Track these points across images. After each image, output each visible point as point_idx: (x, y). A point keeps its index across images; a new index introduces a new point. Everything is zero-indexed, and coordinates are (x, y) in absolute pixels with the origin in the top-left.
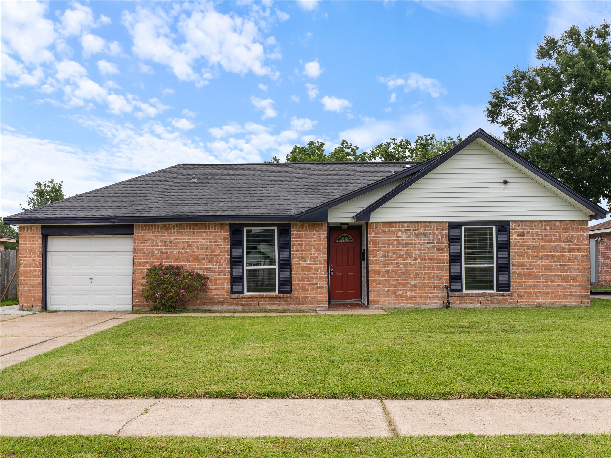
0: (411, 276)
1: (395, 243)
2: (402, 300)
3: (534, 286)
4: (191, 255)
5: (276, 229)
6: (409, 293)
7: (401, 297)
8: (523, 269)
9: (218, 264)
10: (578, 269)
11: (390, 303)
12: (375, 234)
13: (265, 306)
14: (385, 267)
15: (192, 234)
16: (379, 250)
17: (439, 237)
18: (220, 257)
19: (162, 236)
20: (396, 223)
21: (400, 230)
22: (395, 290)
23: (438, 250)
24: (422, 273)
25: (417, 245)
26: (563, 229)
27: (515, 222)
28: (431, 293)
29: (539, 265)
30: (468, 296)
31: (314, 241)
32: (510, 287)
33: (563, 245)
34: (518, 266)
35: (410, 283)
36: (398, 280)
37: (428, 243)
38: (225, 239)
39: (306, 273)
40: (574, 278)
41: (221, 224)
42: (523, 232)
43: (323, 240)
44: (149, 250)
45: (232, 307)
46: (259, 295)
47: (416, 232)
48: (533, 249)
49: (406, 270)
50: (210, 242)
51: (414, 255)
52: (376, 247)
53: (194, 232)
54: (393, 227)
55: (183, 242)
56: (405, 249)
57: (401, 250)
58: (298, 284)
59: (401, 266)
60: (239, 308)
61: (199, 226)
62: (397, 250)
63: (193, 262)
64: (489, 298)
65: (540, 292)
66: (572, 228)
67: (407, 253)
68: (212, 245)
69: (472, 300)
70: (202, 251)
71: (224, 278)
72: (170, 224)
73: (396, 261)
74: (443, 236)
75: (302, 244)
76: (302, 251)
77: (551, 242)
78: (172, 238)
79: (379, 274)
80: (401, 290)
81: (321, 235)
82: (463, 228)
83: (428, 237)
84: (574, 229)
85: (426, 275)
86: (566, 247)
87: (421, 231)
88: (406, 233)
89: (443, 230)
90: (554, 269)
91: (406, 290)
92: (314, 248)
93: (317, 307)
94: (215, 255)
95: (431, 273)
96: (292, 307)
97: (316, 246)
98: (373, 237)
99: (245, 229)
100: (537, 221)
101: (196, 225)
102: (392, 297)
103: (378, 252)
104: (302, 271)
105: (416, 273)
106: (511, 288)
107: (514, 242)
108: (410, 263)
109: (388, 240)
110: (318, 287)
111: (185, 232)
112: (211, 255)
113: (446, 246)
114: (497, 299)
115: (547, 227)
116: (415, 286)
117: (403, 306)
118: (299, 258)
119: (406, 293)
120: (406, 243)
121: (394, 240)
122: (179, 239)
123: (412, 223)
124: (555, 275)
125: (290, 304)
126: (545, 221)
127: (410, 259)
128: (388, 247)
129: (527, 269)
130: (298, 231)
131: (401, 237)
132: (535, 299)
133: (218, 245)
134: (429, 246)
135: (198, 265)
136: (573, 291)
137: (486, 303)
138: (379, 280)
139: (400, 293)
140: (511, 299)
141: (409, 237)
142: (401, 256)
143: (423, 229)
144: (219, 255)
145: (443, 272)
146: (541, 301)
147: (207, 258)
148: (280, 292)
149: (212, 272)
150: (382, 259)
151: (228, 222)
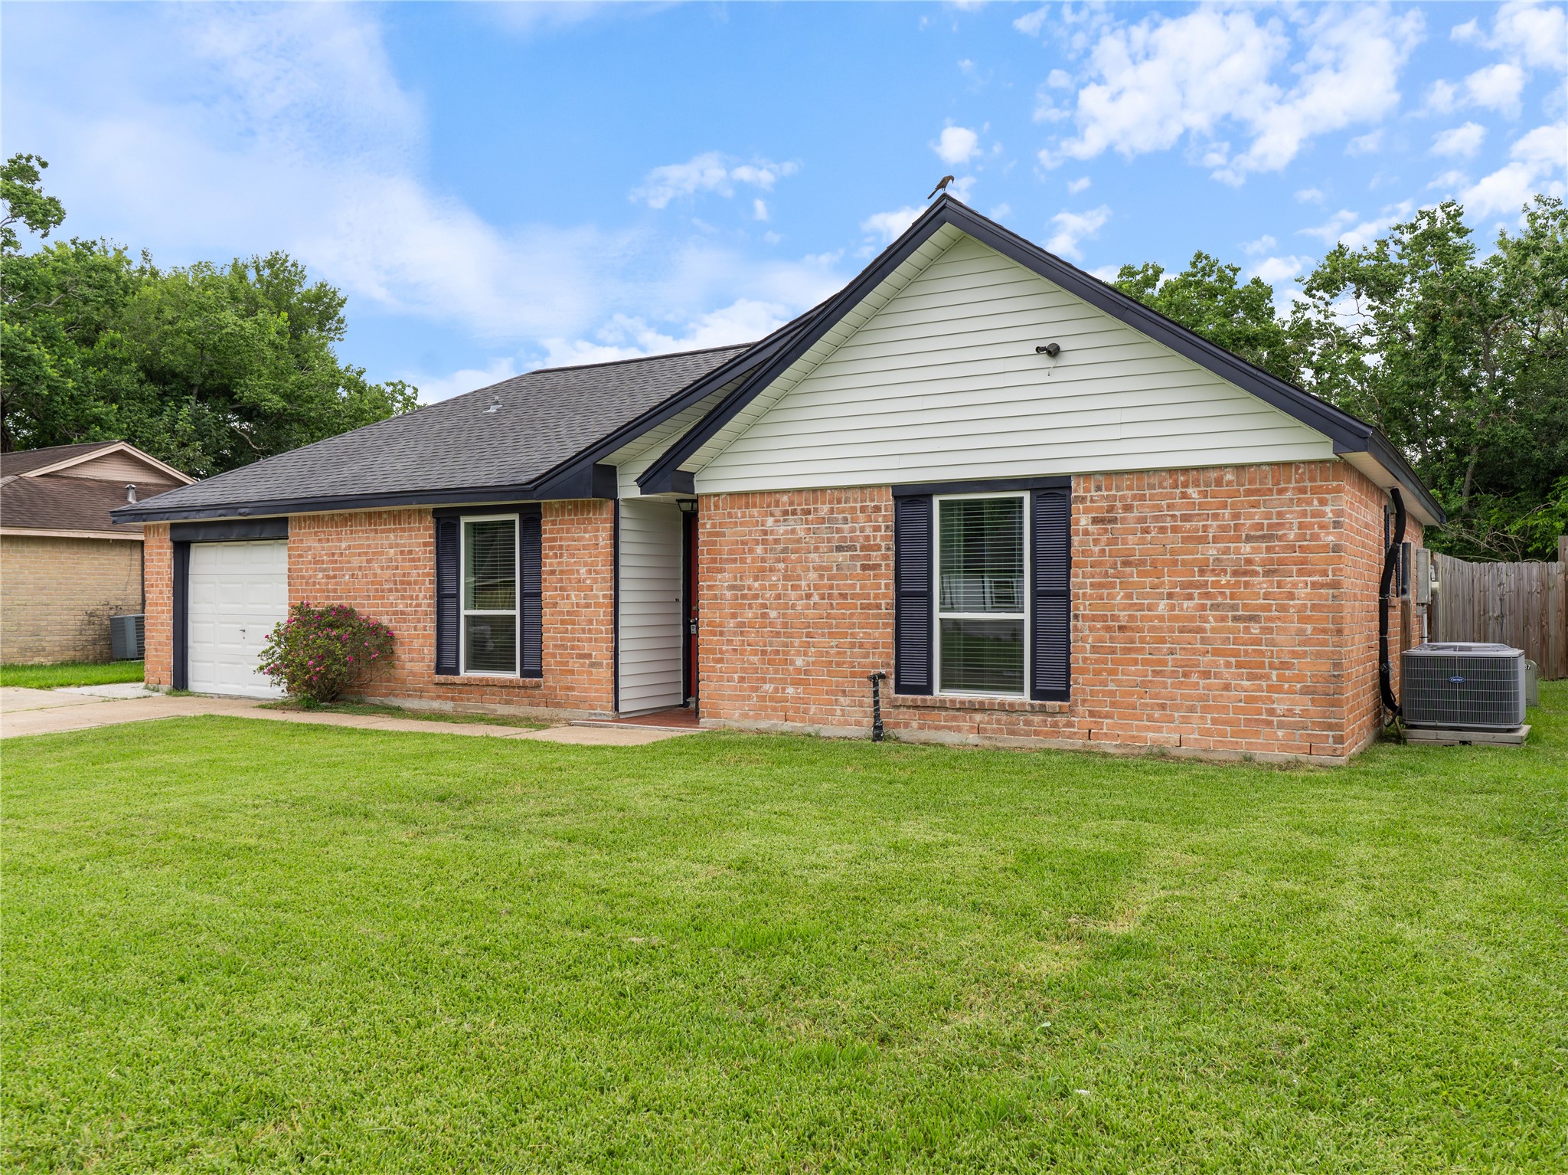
0: (797, 642)
1: (759, 549)
2: (774, 709)
3: (1144, 685)
4: (373, 583)
5: (515, 517)
6: (790, 690)
7: (772, 699)
8: (1108, 629)
9: (414, 602)
10: (1301, 632)
11: (745, 716)
12: (714, 526)
13: (493, 706)
14: (734, 616)
15: (372, 535)
16: (721, 571)
17: (868, 532)
18: (417, 588)
19: (328, 540)
20: (762, 493)
21: (772, 515)
22: (758, 679)
23: (864, 567)
24: (823, 635)
25: (812, 556)
26: (1249, 493)
27: (1087, 475)
28: (844, 692)
29: (1161, 618)
30: (942, 706)
31: (585, 547)
32: (1068, 686)
33: (1246, 548)
34: (1094, 618)
35: (792, 663)
36: (764, 653)
37: (839, 549)
38: (425, 544)
39: (569, 627)
40: (1284, 666)
41: (420, 511)
42: (1111, 509)
43: (602, 543)
44: (311, 573)
45: (436, 705)
46: (481, 680)
47: (810, 517)
48: (1142, 563)
49: (785, 625)
50: (402, 552)
51: (803, 583)
52: (714, 561)
53: (376, 531)
54: (754, 506)
55: (359, 555)
56: (782, 565)
57: (772, 570)
58: (554, 656)
59: (773, 614)
60: (448, 706)
61: (385, 516)
62: (763, 570)
63: (375, 598)
64: (1004, 717)
65: (1163, 707)
66: (1281, 492)
67: (786, 578)
68: (404, 560)
69: (954, 719)
70: (389, 572)
71: (424, 636)
72: (341, 515)
73: (760, 601)
74: (877, 529)
75: (561, 556)
76: (562, 572)
77: (1203, 540)
78: (344, 545)
79: (722, 634)
80: (772, 680)
81: (598, 531)
82: (936, 501)
83: (838, 531)
84: (1289, 495)
85: (834, 642)
86: (1257, 558)
87: (822, 514)
88: (785, 520)
89: (877, 509)
90: (1213, 630)
91: (784, 681)
92: (585, 564)
93: (591, 714)
94: (409, 583)
95: (845, 635)
96: (542, 711)
97: (589, 560)
98: (710, 534)
99: (464, 520)
100: (1156, 471)
101: (380, 514)
102: (749, 698)
103: (719, 576)
104: (563, 622)
105: (808, 635)
106: (1073, 686)
107: (1081, 543)
108: (793, 607)
109: (743, 543)
110: (592, 665)
111: (362, 531)
112: (402, 583)
113: (885, 558)
114: (1027, 723)
115: (1190, 491)
116: (806, 672)
117: (776, 725)
118: (556, 589)
119: (784, 689)
120: (785, 550)
121: (757, 542)
122: (355, 547)
123: (800, 491)
124: (1217, 652)
125: (538, 705)
126: (1185, 470)
127: (793, 594)
128: (743, 561)
129: (1121, 628)
130: (554, 523)
131: (772, 533)
132: (1148, 729)
133: (413, 560)
134: (840, 557)
135: (383, 605)
136: (1280, 708)
137: (994, 731)
138: (721, 652)
139: (768, 687)
140: (1070, 724)
141: (793, 531)
142: (773, 587)
143: (826, 508)
144: (416, 583)
145: (877, 633)
146: (1166, 736)
147: (397, 590)
148: (524, 674)
149: (405, 621)
150: (728, 594)
151: (431, 506)
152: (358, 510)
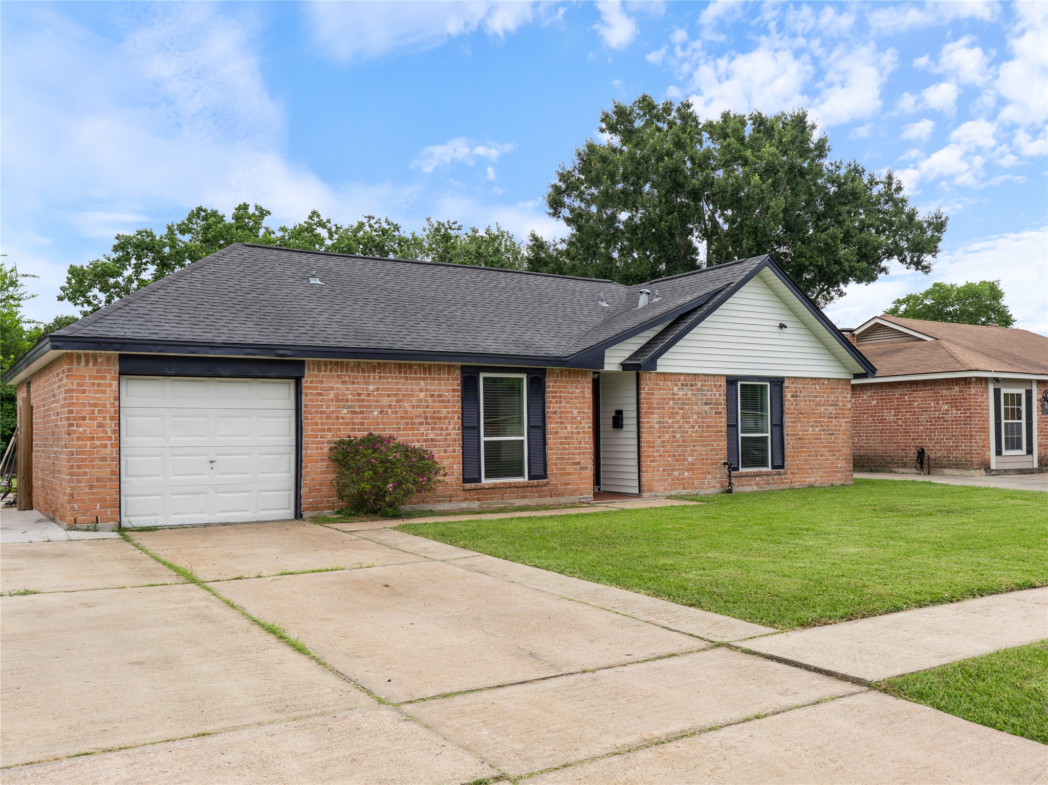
0: (689, 449)
1: (671, 402)
2: (679, 484)
3: (806, 460)
4: (402, 418)
5: (524, 376)
6: (686, 474)
7: (678, 479)
8: (796, 439)
9: (444, 433)
10: (843, 439)
11: (665, 489)
12: (649, 389)
13: (512, 501)
14: (660, 437)
15: (403, 381)
16: (653, 413)
17: (717, 396)
18: (447, 422)
19: (353, 383)
20: (671, 374)
21: (677, 386)
22: (671, 469)
23: (716, 413)
24: (700, 446)
25: (695, 407)
26: (831, 389)
27: (789, 378)
28: (709, 472)
29: (810, 434)
30: (747, 475)
31: (576, 398)
32: (783, 462)
33: (831, 408)
34: (793, 435)
35: (687, 460)
36: (674, 456)
37: (706, 404)
38: (454, 390)
39: (567, 446)
40: (840, 451)
41: (449, 366)
42: (796, 392)
43: (587, 396)
44: (332, 408)
45: (464, 505)
46: (505, 484)
47: (693, 388)
48: (805, 413)
49: (683, 442)
50: (432, 396)
51: (691, 420)
52: (649, 408)
53: (406, 378)
54: (668, 380)
55: (388, 396)
56: (681, 411)
57: (677, 413)
58: (556, 464)
59: (678, 436)
60: (475, 505)
61: (416, 367)
62: (673, 413)
63: (405, 429)
64: (765, 478)
65: (811, 468)
66: (838, 389)
67: (683, 417)
68: (434, 401)
69: (749, 480)
70: (420, 410)
71: (453, 457)
72: (368, 363)
73: (672, 429)
74: (720, 395)
75: (561, 402)
76: (561, 412)
77: (820, 405)
78: (371, 387)
79: (654, 447)
80: (677, 470)
81: (584, 388)
82: (739, 383)
83: (705, 395)
84: (840, 390)
85: (705, 449)
86: (834, 412)
87: (698, 387)
88: (682, 389)
89: (720, 386)
90: (824, 439)
91: (683, 469)
92: (576, 408)
93: (580, 498)
94: (440, 418)
95: (708, 445)
96: (548, 500)
97: (579, 406)
98: (647, 394)
99: (482, 376)
100: (808, 378)
101: (410, 366)
102: (667, 479)
103: (652, 416)
104: (562, 443)
105: (694, 446)
106: (785, 464)
107: (788, 405)
108: (687, 432)
109: (664, 399)
110: (582, 468)
111: (392, 378)
112: (433, 418)
113: (724, 409)
114: (773, 479)
115: (817, 386)
116: (693, 464)
117: (679, 492)
118: (557, 423)
119: (683, 473)
120: (683, 404)
121: (670, 399)
122: (383, 389)
123: (688, 374)
124: (824, 447)
125: (546, 496)
126: (815, 379)
127: (687, 426)
128: (664, 408)
129: (800, 439)
130: (555, 381)
131: (677, 394)
132: (807, 477)
133: (443, 401)
134: (707, 408)
135: (413, 435)
136: (839, 466)
137: (763, 484)
138: (654, 457)
139: (676, 473)
140: (786, 479)
141: (686, 394)
142: (678, 422)
143: (700, 384)
144: (445, 418)
145: (721, 443)
146: (811, 480)
147: (427, 424)
148: (531, 477)
149: (435, 446)
150: (657, 426)
151: (460, 364)
152: (390, 361)
